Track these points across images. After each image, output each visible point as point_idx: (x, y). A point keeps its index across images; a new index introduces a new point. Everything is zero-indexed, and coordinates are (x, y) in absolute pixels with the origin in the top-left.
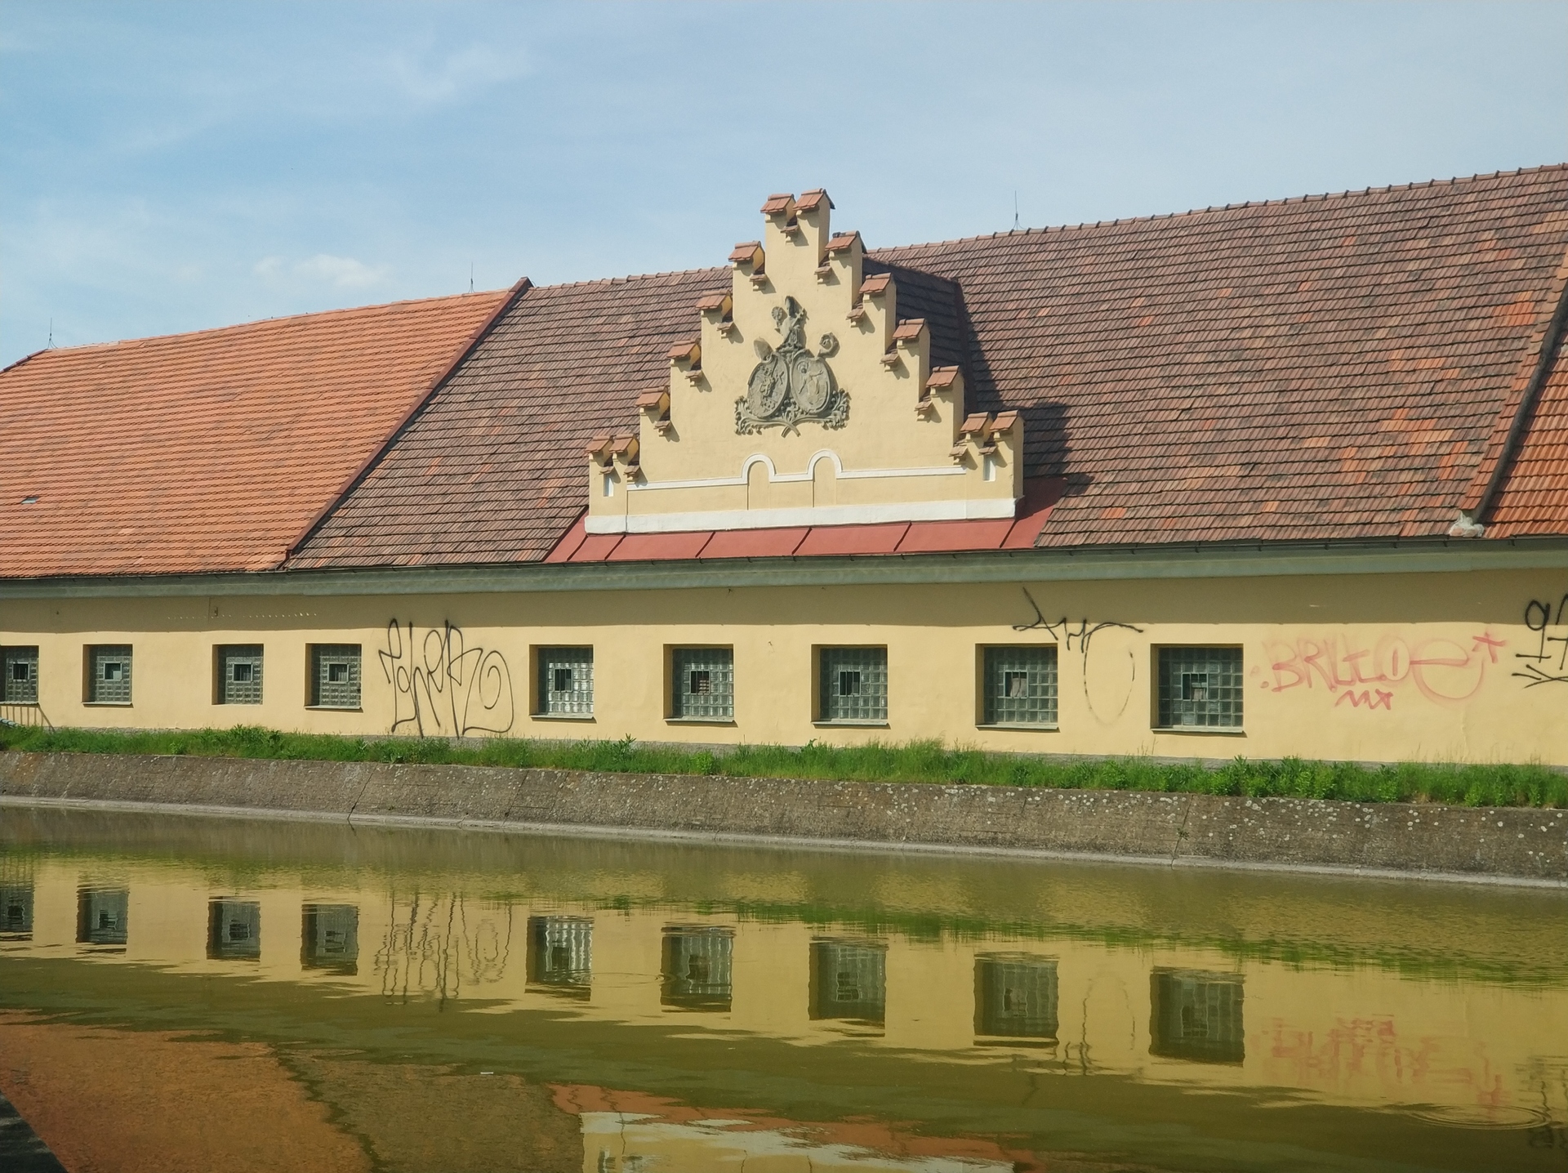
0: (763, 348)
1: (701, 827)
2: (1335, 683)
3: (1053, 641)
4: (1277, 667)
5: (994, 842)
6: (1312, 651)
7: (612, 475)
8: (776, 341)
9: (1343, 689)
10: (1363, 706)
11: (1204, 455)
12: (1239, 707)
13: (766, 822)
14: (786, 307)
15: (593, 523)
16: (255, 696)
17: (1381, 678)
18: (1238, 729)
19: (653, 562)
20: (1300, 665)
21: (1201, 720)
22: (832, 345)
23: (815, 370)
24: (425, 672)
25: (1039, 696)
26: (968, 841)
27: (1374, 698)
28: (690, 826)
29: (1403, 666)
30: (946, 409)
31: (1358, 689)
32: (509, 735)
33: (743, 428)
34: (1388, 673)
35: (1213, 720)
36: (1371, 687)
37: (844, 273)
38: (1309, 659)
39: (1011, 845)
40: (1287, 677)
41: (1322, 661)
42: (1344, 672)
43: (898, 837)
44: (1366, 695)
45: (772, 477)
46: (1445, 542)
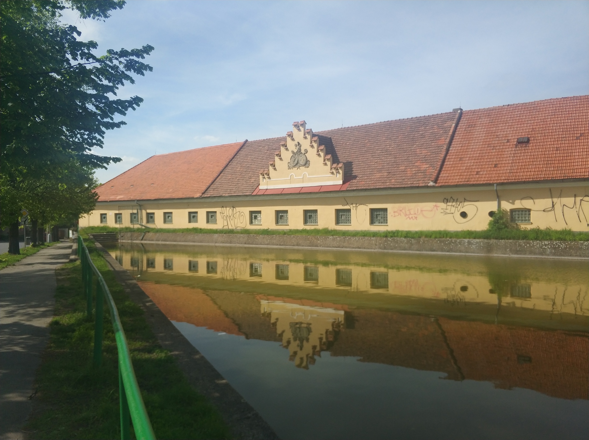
0: (293, 152)
1: (282, 245)
2: (406, 215)
3: (350, 208)
4: (394, 212)
5: (339, 247)
6: (401, 209)
7: (264, 178)
8: (295, 151)
9: (408, 216)
10: (412, 220)
11: (380, 171)
12: (387, 220)
13: (295, 244)
14: (297, 144)
15: (261, 187)
16: (196, 221)
17: (415, 214)
18: (386, 224)
19: (272, 194)
20: (399, 212)
21: (379, 223)
22: (306, 151)
23: (303, 156)
24: (229, 216)
25: (347, 219)
26: (334, 247)
27: (414, 218)
28: (280, 245)
29: (419, 211)
30: (329, 163)
31: (411, 216)
32: (245, 228)
33: (289, 168)
34: (417, 213)
35: (382, 223)
36: (413, 216)
37: (309, 137)
38: (401, 211)
39: (342, 248)
40: (396, 214)
41: (403, 211)
42: (408, 213)
43: (320, 246)
45: (295, 178)
46: (428, 187)
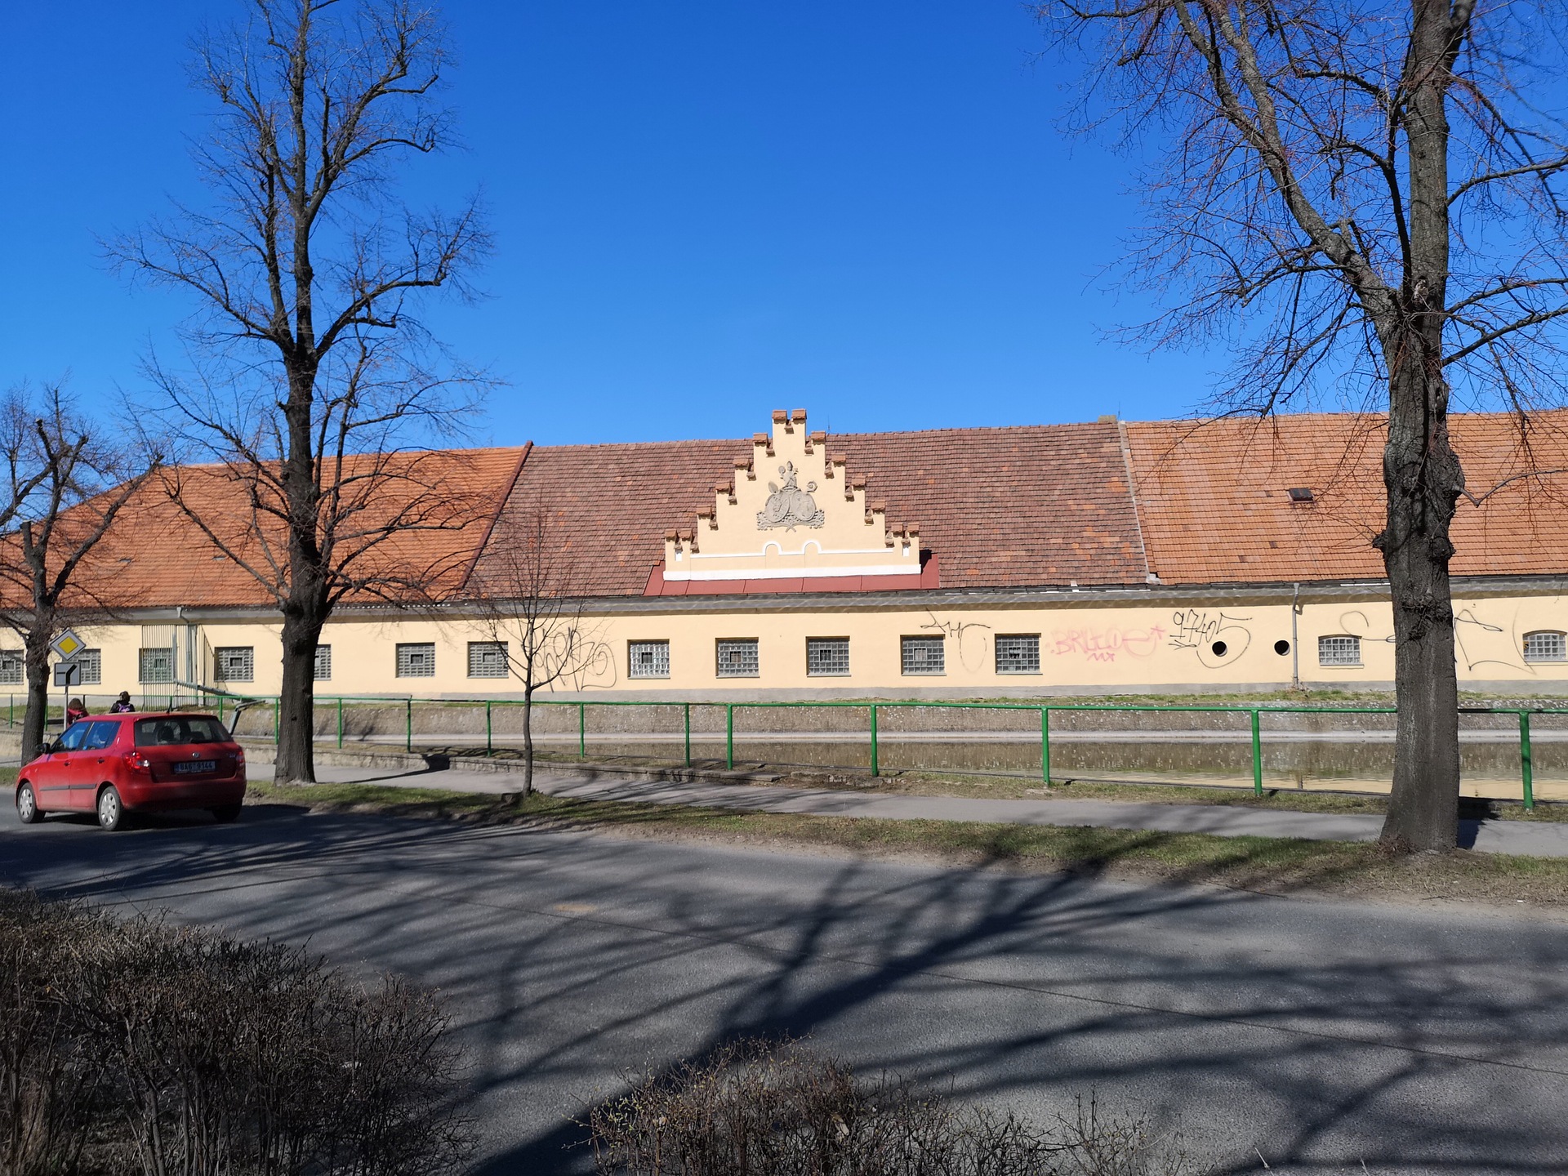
0: (772, 486)
2: (1086, 650)
3: (942, 633)
4: (1058, 643)
6: (1075, 636)
7: (679, 550)
8: (781, 484)
9: (1090, 653)
10: (1101, 660)
12: (1037, 662)
14: (787, 468)
15: (668, 575)
16: (429, 671)
17: (1109, 647)
18: (1037, 672)
20: (1070, 642)
21: (1018, 668)
22: (813, 487)
23: (804, 499)
24: (554, 656)
27: (1106, 656)
29: (1119, 642)
30: (880, 519)
31: (1098, 652)
32: (615, 688)
33: (762, 526)
34: (1112, 644)
35: (1024, 668)
36: (1104, 651)
37: (819, 450)
38: (1074, 639)
40: (1064, 648)
41: (1081, 640)
42: (1091, 645)
44: (1102, 655)
45: (780, 553)
46: (1146, 586)
